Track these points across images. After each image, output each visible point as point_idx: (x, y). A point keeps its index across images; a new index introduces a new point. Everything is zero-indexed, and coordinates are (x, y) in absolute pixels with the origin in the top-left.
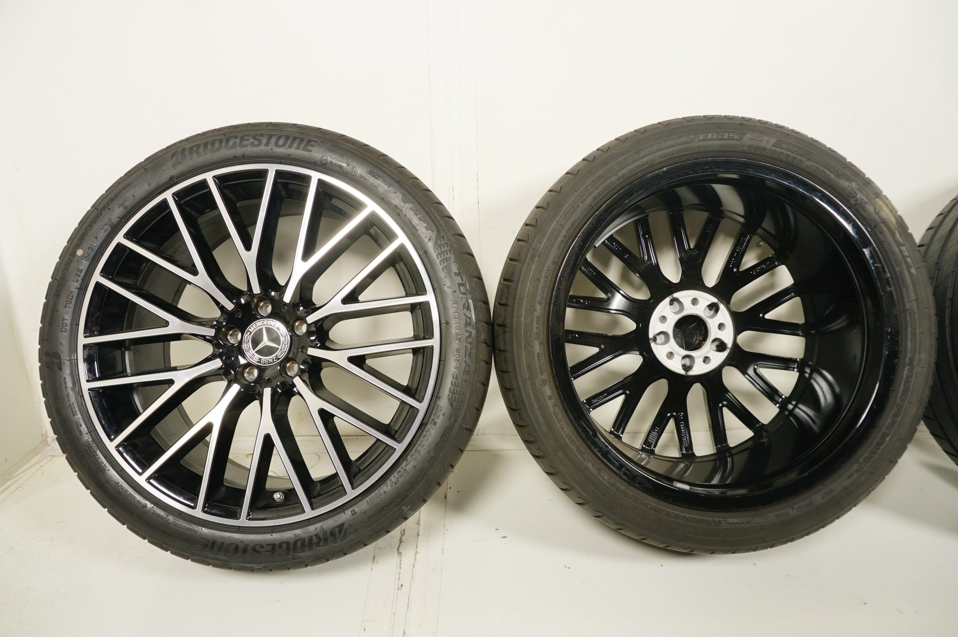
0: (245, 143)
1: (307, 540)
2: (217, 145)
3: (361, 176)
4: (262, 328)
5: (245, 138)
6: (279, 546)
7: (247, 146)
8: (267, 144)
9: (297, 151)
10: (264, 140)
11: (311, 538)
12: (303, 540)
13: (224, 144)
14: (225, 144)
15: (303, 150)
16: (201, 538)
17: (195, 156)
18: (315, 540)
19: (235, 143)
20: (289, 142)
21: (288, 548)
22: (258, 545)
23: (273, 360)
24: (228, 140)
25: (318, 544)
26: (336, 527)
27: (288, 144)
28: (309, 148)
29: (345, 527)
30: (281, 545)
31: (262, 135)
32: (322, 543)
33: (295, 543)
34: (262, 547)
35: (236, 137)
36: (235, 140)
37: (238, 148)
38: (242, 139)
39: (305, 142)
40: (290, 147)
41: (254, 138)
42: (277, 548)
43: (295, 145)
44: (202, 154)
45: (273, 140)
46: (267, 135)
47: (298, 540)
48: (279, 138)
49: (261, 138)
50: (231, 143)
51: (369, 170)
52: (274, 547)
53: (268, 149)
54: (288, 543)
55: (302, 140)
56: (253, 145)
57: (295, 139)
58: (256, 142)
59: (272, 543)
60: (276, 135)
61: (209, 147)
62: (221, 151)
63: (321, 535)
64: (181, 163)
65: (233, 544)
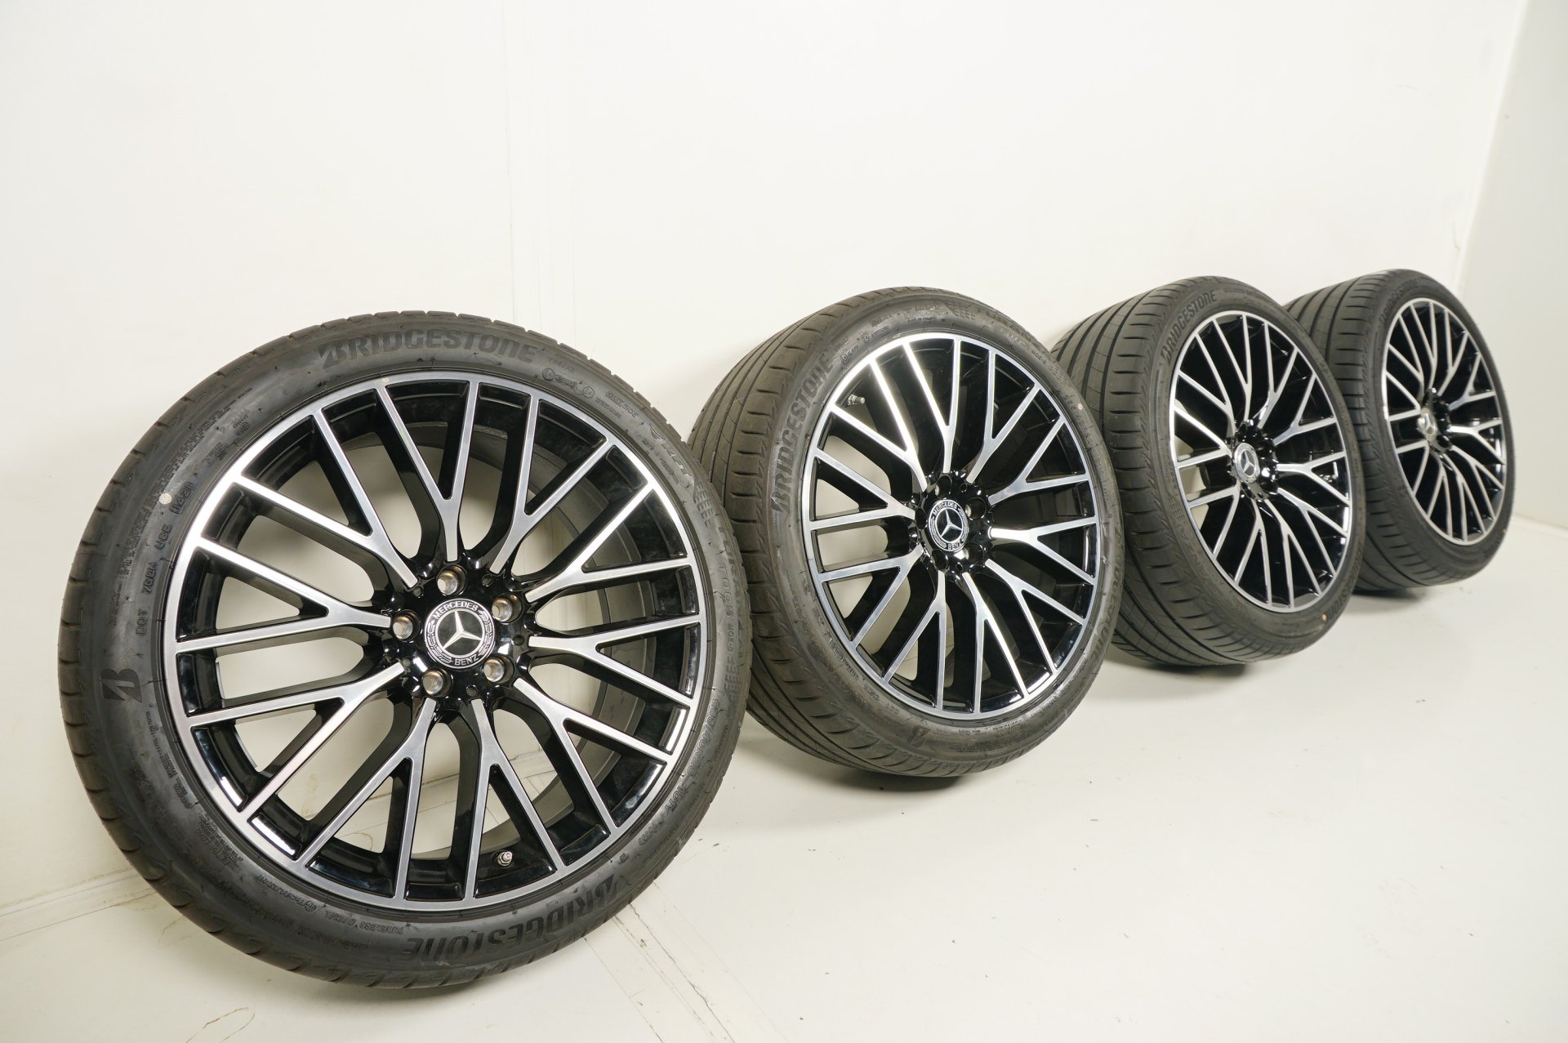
0: (435, 341)
1: (565, 909)
2: (393, 340)
3: (598, 400)
4: (453, 613)
5: (435, 335)
6: (527, 925)
7: (439, 345)
8: (468, 346)
9: (512, 359)
10: (464, 340)
11: (570, 906)
12: (560, 911)
13: (403, 340)
14: (406, 340)
15: (520, 358)
16: (409, 940)
17: (359, 354)
18: (576, 906)
19: (420, 341)
20: (500, 344)
21: (541, 928)
22: (497, 931)
23: (473, 658)
24: (409, 335)
25: (580, 912)
26: (603, 882)
27: (498, 349)
28: (528, 356)
29: (614, 881)
30: (530, 924)
31: (459, 333)
32: (586, 907)
33: (550, 917)
34: (503, 932)
35: (420, 332)
36: (420, 336)
37: (425, 348)
38: (430, 334)
39: (520, 348)
40: (501, 352)
41: (449, 336)
42: (525, 929)
43: (508, 350)
44: (371, 351)
45: (476, 341)
46: (465, 332)
47: (552, 913)
48: (485, 338)
49: (458, 336)
50: (414, 339)
51: (608, 391)
52: (520, 929)
53: (470, 352)
54: (540, 920)
55: (516, 344)
56: (447, 344)
57: (506, 341)
58: (452, 342)
59: (516, 924)
60: (478, 334)
61: (381, 342)
62: (400, 350)
63: (584, 899)
64: (337, 362)
65: (459, 938)
